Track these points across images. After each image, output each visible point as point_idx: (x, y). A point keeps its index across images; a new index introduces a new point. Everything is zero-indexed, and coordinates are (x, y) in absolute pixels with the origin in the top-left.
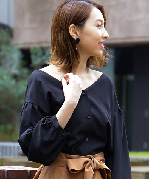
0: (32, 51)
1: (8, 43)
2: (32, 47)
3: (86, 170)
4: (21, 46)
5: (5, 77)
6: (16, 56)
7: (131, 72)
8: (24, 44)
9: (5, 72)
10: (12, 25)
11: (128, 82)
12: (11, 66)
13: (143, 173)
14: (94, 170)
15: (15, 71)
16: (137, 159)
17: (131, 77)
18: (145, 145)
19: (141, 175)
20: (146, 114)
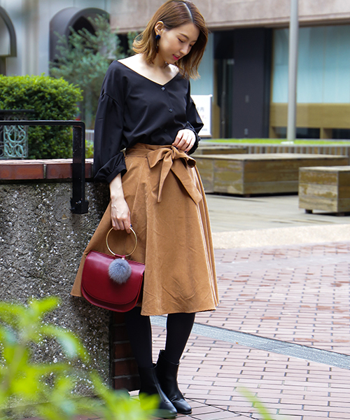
0: (129, 37)
1: (104, 29)
2: (129, 32)
3: (165, 160)
4: (119, 32)
5: (102, 64)
6: (113, 42)
7: (231, 57)
8: (121, 29)
9: (103, 58)
11: (228, 66)
12: (108, 52)
13: (241, 161)
14: (174, 160)
15: (112, 57)
16: (237, 146)
17: (231, 62)
18: (246, 131)
19: (239, 162)
20: (247, 99)
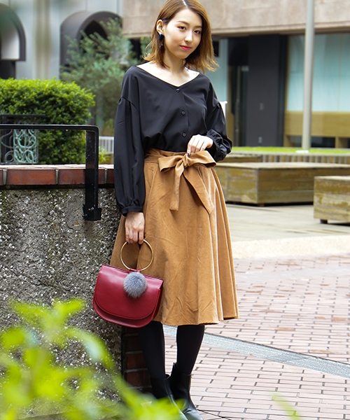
0: (142, 42)
1: (117, 33)
2: (142, 36)
5: (114, 69)
6: (126, 47)
7: (245, 64)
8: (133, 34)
9: (115, 63)
10: (121, 14)
11: (242, 73)
12: (120, 57)
13: (255, 169)
15: (124, 62)
16: (251, 155)
17: (246, 69)
18: (260, 139)
19: (253, 171)
20: (262, 107)
